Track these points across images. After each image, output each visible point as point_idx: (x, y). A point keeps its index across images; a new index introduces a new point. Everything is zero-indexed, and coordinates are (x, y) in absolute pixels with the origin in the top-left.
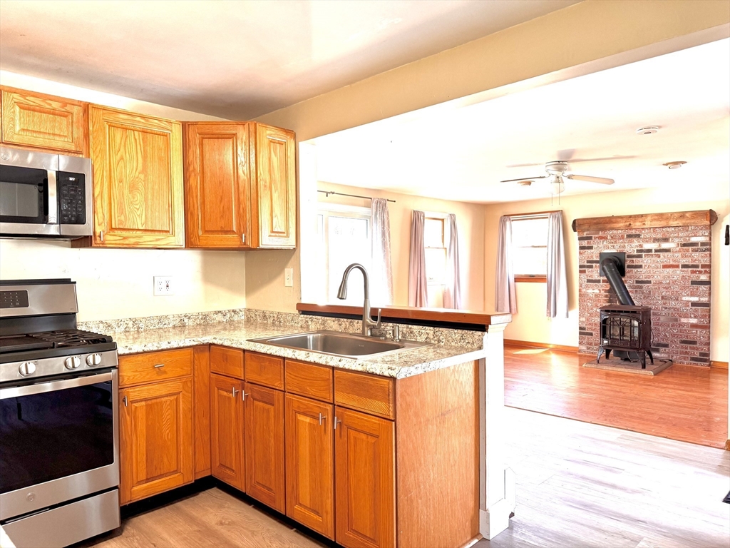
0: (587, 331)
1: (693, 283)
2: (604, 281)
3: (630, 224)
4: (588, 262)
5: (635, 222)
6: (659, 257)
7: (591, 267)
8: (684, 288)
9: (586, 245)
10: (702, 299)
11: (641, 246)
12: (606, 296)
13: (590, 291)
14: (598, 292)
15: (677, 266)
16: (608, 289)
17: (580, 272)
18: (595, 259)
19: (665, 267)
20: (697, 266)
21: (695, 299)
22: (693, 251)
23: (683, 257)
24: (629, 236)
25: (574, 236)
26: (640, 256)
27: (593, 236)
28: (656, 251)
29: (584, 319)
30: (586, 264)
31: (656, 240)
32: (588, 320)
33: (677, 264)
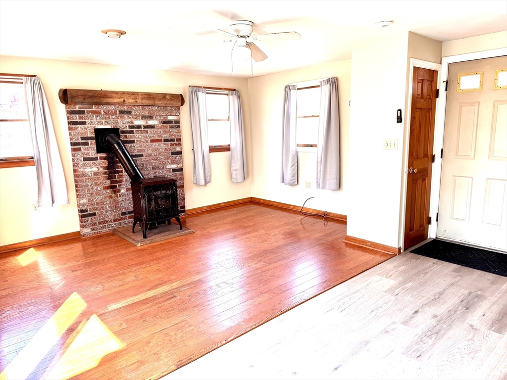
0: (89, 212)
1: (173, 153)
2: (101, 158)
3: (124, 101)
4: (82, 138)
5: (128, 99)
6: (147, 132)
7: (87, 144)
8: (167, 158)
9: (78, 120)
10: (179, 166)
11: (132, 122)
12: (105, 173)
13: (88, 170)
14: (96, 169)
15: (160, 141)
16: (106, 165)
17: (74, 150)
18: (89, 135)
19: (152, 141)
20: (172, 140)
21: (174, 166)
22: (170, 127)
23: (165, 132)
24: (122, 112)
25: (61, 109)
26: (132, 132)
27: (86, 110)
28: (145, 127)
29: (84, 201)
30: (80, 141)
31: (144, 117)
32: (89, 200)
33: (160, 138)
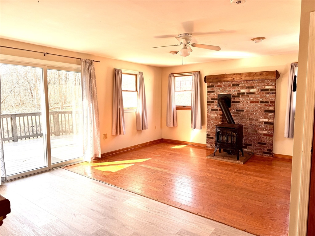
0: (210, 136)
1: (266, 111)
2: (219, 110)
3: (234, 79)
4: (212, 99)
5: (237, 77)
6: (249, 97)
7: (213, 102)
8: (261, 114)
9: (211, 90)
10: (270, 120)
11: (239, 91)
12: (220, 118)
13: (213, 115)
14: (217, 115)
15: (258, 102)
16: (221, 114)
17: (208, 105)
18: (215, 98)
19: (251, 102)
20: (267, 102)
21: (266, 120)
22: (266, 94)
23: (261, 97)
24: (233, 85)
25: (205, 85)
26: (238, 97)
27: (215, 85)
28: (247, 93)
29: (209, 130)
30: (211, 100)
31: (247, 88)
32: (211, 130)
33: (257, 101)
